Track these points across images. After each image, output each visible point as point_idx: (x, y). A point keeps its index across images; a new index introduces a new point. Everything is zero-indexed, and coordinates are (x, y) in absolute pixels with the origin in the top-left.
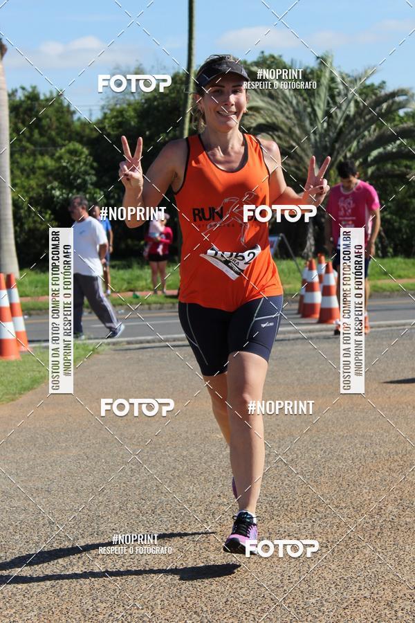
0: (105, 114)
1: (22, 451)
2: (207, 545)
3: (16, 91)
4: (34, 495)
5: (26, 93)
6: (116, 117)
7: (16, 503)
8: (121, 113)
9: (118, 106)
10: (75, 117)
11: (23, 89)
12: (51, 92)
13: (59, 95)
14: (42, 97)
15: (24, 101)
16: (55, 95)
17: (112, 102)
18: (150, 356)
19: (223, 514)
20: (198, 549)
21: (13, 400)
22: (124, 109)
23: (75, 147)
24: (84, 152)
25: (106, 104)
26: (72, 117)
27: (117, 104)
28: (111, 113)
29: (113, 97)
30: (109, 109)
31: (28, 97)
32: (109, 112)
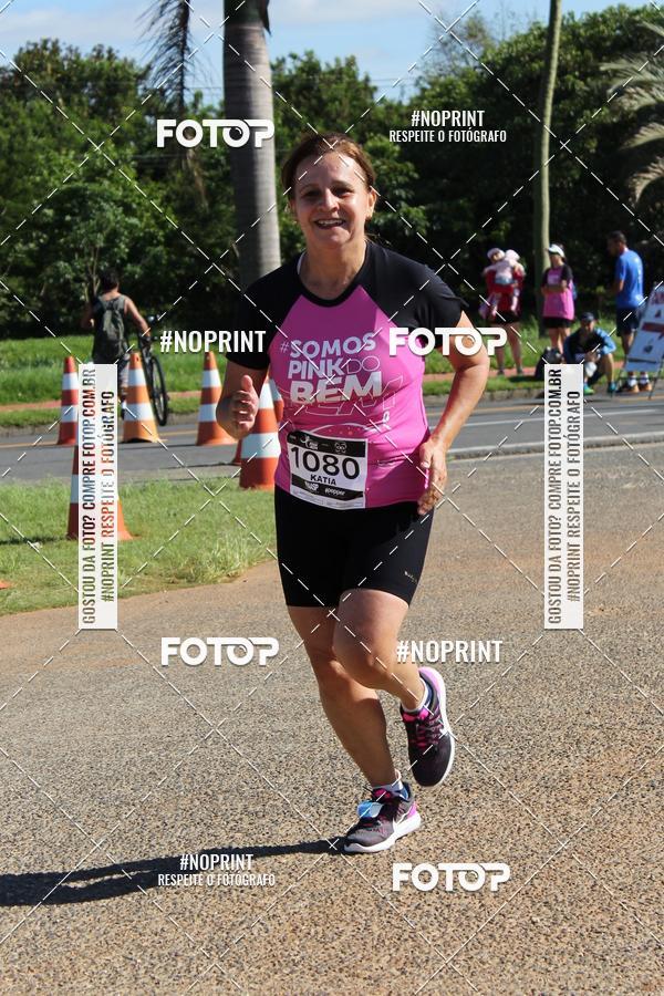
0: (424, 90)
1: (291, 639)
2: (566, 793)
3: (283, 61)
5: (299, 64)
6: (440, 95)
7: (280, 725)
8: (447, 88)
9: (442, 79)
10: (377, 97)
11: (294, 57)
12: (337, 60)
13: (351, 62)
14: (323, 67)
15: (296, 76)
16: (343, 64)
17: (434, 72)
18: (489, 480)
19: (593, 743)
20: (552, 800)
22: (451, 83)
23: (383, 144)
24: (393, 152)
25: (424, 76)
26: (372, 97)
27: (440, 75)
28: (433, 89)
29: (435, 65)
30: (430, 83)
31: (302, 70)
32: (428, 87)
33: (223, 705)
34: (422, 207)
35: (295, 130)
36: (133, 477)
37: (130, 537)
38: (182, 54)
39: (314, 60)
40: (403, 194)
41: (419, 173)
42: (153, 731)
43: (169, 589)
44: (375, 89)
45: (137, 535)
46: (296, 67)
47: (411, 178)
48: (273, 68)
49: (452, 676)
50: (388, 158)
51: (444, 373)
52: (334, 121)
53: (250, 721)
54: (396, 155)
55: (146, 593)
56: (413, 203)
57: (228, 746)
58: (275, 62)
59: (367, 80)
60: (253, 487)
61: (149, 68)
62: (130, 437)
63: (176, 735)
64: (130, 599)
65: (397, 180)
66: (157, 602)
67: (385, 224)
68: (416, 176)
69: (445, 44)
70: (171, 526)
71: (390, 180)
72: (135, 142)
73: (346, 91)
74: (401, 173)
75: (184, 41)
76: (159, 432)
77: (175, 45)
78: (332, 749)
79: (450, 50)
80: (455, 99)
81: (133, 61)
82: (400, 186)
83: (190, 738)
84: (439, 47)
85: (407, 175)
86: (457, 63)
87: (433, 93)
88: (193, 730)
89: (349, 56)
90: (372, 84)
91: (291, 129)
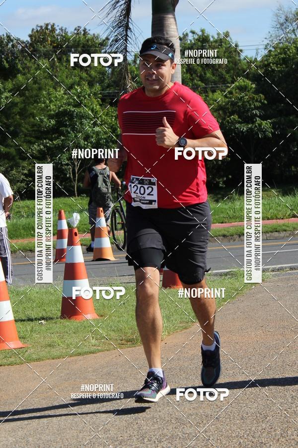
0: (270, 51)
1: (194, 378)
3: (187, 35)
4: (205, 422)
5: (196, 37)
6: (281, 54)
7: (188, 430)
8: (284, 50)
9: (281, 45)
10: (243, 56)
11: (193, 32)
12: (218, 34)
13: (227, 35)
14: (212, 39)
15: (194, 44)
16: (222, 36)
17: (276, 41)
21: (186, 328)
22: (287, 47)
23: (245, 84)
24: (251, 88)
25: (270, 43)
26: (239, 57)
27: (280, 43)
28: (275, 51)
29: (276, 37)
30: (273, 47)
31: (198, 40)
32: (273, 50)
33: (153, 418)
34: (270, 121)
35: (194, 75)
36: (100, 281)
37: (98, 317)
38: (126, 31)
39: (206, 35)
40: (258, 113)
41: (267, 101)
42: (112, 433)
43: (121, 348)
44: (241, 51)
45: (102, 316)
46: (194, 39)
47: (263, 103)
48: (180, 39)
49: (290, 400)
50: (249, 91)
51: (282, 219)
52: (217, 70)
53: (170, 428)
54: (253, 90)
55: (108, 351)
56: (263, 118)
57: (157, 442)
58: (182, 36)
59: (236, 46)
60: (170, 287)
61: (107, 39)
62: (97, 258)
63: (126, 436)
64: (98, 354)
65: (254, 105)
66: (114, 356)
67: (247, 131)
68: (266, 102)
69: (282, 25)
70: (121, 310)
71: (250, 105)
72: (100, 84)
73: (225, 52)
74: (257, 101)
75: (127, 24)
76: (114, 254)
77: (122, 26)
78: (218, 444)
79: (286, 28)
80: (289, 56)
81: (98, 35)
82: (256, 108)
83: (134, 438)
84: (278, 26)
85: (260, 102)
86: (289, 35)
87: (276, 53)
88: (136, 433)
89: (225, 32)
90: (240, 48)
91: (191, 75)
